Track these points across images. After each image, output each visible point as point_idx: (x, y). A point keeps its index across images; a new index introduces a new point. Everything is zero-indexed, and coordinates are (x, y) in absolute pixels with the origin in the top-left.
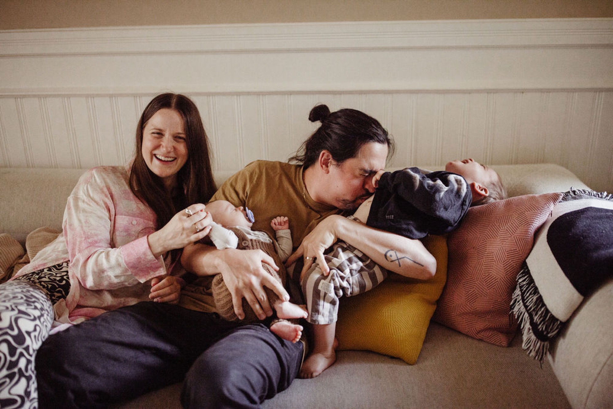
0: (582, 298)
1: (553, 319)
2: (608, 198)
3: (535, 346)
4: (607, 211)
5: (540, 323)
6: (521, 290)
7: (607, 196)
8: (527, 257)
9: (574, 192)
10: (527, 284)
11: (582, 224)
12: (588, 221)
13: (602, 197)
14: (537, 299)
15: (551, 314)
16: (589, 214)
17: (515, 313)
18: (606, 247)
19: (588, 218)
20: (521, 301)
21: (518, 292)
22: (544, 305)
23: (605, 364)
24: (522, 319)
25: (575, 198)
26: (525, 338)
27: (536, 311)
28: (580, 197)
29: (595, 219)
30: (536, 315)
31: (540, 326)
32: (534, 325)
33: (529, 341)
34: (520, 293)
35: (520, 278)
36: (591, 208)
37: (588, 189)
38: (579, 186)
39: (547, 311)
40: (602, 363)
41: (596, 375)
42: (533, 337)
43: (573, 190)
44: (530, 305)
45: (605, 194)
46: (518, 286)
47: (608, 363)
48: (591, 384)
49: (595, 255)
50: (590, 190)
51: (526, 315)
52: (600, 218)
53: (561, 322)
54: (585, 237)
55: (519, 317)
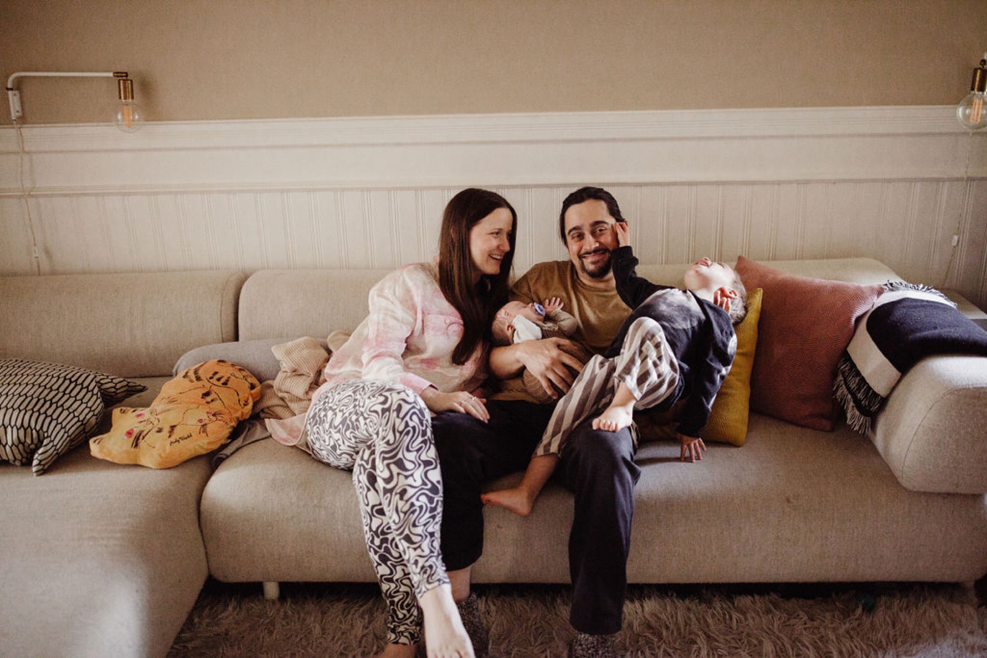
0: (900, 374)
1: (875, 395)
2: (925, 290)
3: (859, 420)
4: (923, 301)
5: (863, 399)
6: (843, 376)
7: (923, 288)
8: (848, 345)
9: (891, 284)
10: (849, 370)
11: (899, 313)
12: (905, 310)
13: (918, 289)
14: (859, 380)
15: (873, 391)
16: (905, 304)
17: (838, 397)
18: (920, 330)
19: (904, 307)
20: (844, 386)
21: (841, 378)
22: (866, 383)
23: (920, 425)
24: (845, 401)
25: (892, 290)
26: (849, 416)
27: (859, 390)
28: (897, 289)
29: (912, 308)
30: (859, 393)
31: (863, 402)
32: (858, 403)
33: (853, 416)
34: (842, 378)
35: (842, 365)
36: (908, 298)
37: (904, 283)
38: (896, 280)
39: (869, 388)
40: (918, 425)
41: (912, 436)
42: (857, 413)
43: (890, 282)
44: (853, 386)
45: (921, 286)
46: (840, 373)
47: (922, 424)
48: (908, 444)
49: (910, 337)
50: (906, 283)
51: (849, 396)
52: (915, 307)
53: (882, 397)
54: (902, 323)
55: (842, 400)
